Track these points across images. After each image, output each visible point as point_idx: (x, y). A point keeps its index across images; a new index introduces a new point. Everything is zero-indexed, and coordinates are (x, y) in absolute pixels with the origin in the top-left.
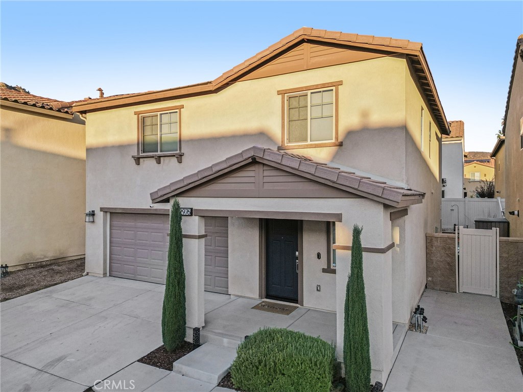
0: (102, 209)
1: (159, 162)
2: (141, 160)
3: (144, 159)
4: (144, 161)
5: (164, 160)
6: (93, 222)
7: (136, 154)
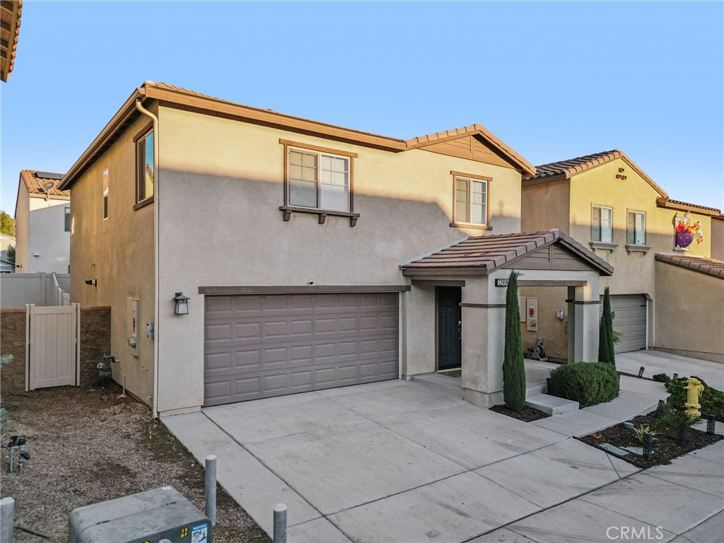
0: (201, 290)
1: (321, 222)
2: (292, 215)
3: (296, 214)
4: (295, 216)
7: (282, 204)
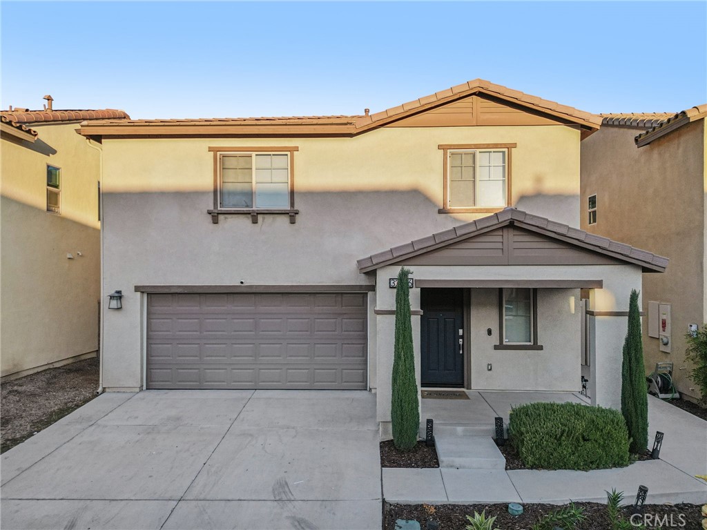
0: (137, 289)
1: (255, 222)
2: (221, 217)
3: (226, 216)
4: (226, 218)
5: (264, 219)
6: (119, 309)
7: (211, 208)
